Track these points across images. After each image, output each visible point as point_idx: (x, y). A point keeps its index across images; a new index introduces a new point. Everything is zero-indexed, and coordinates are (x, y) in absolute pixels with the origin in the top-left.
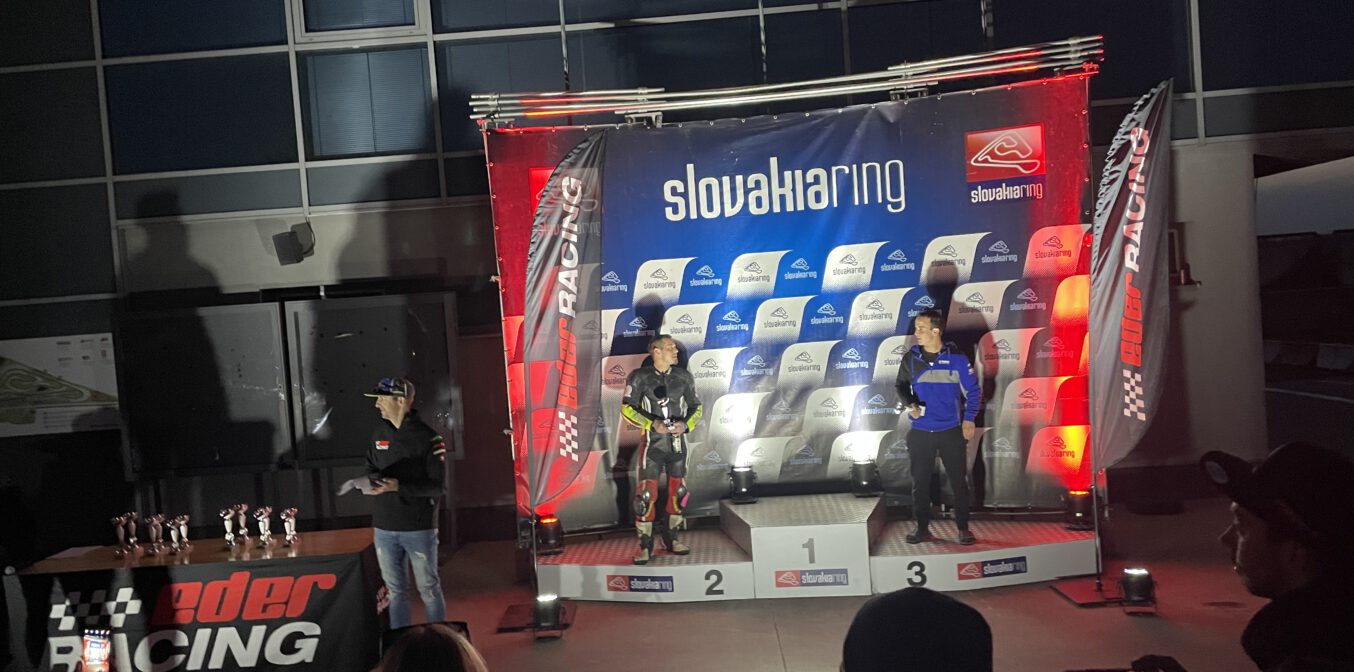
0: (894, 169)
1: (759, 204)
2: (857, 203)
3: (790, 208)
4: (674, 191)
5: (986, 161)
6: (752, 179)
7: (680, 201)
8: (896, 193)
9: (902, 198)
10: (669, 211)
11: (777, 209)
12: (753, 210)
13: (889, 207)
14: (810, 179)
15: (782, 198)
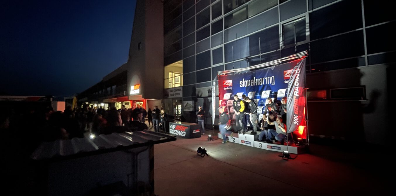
0: (273, 78)
1: (252, 84)
2: (267, 84)
3: (257, 85)
4: (241, 83)
5: (287, 76)
6: (251, 80)
7: (242, 84)
8: (273, 82)
9: (274, 83)
10: (240, 86)
11: (255, 85)
12: (251, 85)
13: (272, 84)
14: (260, 80)
15: (256, 83)
